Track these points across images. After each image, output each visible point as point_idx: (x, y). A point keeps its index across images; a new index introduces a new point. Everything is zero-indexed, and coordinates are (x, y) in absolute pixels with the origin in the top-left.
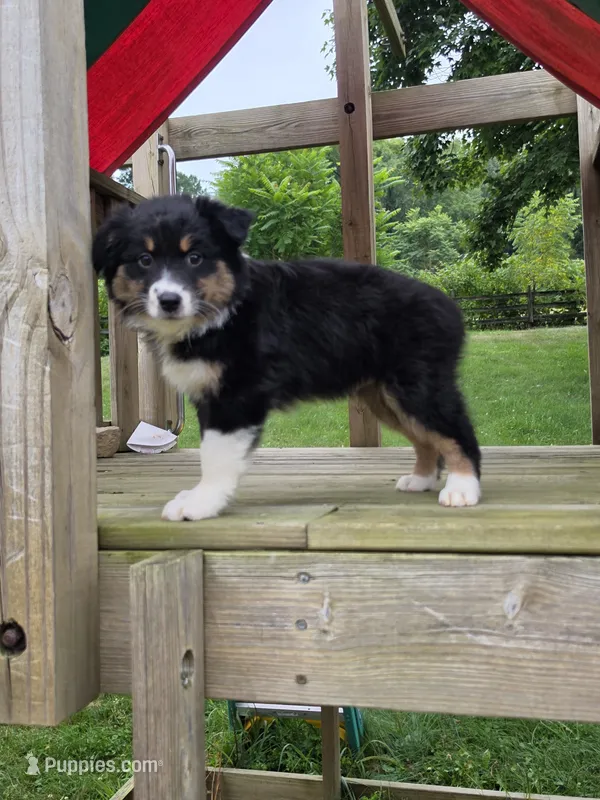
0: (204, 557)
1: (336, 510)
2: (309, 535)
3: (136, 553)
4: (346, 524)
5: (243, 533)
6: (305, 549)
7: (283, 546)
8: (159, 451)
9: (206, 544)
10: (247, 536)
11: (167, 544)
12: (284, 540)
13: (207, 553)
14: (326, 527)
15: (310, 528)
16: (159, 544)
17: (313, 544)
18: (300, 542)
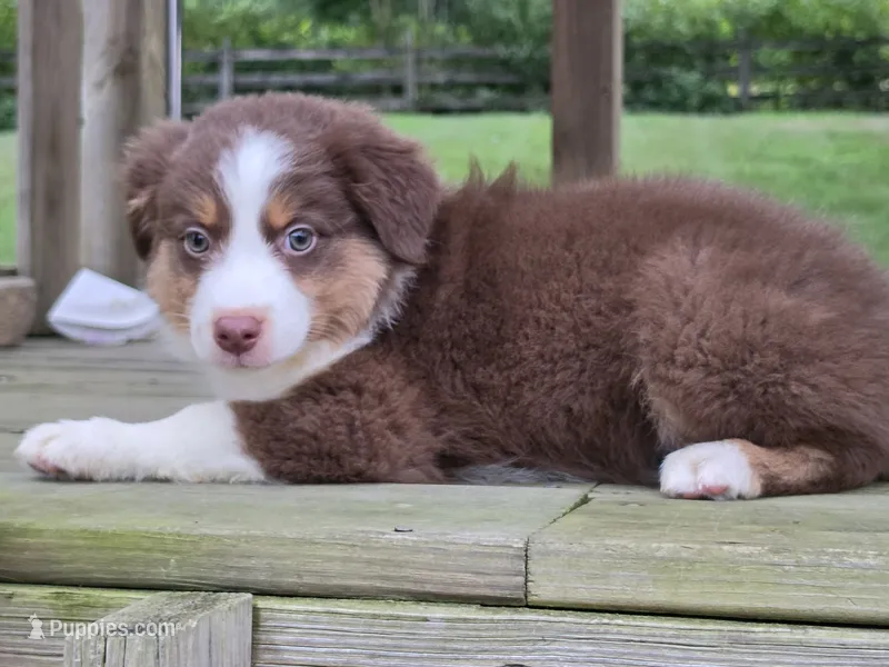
0: (255, 609)
1: (585, 500)
2: (532, 567)
3: (81, 594)
4: (629, 542)
5: (357, 553)
6: (519, 602)
7: (463, 591)
8: (120, 338)
9: (262, 578)
10: (369, 562)
11: (161, 574)
12: (468, 578)
13: (262, 603)
14: (577, 548)
15: (533, 548)
16: (138, 573)
17: (542, 591)
18: (507, 584)
